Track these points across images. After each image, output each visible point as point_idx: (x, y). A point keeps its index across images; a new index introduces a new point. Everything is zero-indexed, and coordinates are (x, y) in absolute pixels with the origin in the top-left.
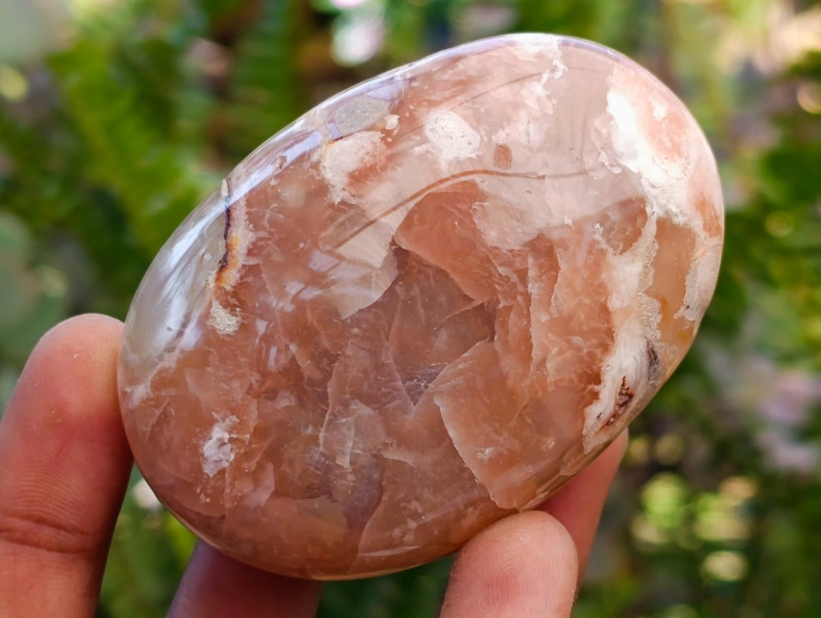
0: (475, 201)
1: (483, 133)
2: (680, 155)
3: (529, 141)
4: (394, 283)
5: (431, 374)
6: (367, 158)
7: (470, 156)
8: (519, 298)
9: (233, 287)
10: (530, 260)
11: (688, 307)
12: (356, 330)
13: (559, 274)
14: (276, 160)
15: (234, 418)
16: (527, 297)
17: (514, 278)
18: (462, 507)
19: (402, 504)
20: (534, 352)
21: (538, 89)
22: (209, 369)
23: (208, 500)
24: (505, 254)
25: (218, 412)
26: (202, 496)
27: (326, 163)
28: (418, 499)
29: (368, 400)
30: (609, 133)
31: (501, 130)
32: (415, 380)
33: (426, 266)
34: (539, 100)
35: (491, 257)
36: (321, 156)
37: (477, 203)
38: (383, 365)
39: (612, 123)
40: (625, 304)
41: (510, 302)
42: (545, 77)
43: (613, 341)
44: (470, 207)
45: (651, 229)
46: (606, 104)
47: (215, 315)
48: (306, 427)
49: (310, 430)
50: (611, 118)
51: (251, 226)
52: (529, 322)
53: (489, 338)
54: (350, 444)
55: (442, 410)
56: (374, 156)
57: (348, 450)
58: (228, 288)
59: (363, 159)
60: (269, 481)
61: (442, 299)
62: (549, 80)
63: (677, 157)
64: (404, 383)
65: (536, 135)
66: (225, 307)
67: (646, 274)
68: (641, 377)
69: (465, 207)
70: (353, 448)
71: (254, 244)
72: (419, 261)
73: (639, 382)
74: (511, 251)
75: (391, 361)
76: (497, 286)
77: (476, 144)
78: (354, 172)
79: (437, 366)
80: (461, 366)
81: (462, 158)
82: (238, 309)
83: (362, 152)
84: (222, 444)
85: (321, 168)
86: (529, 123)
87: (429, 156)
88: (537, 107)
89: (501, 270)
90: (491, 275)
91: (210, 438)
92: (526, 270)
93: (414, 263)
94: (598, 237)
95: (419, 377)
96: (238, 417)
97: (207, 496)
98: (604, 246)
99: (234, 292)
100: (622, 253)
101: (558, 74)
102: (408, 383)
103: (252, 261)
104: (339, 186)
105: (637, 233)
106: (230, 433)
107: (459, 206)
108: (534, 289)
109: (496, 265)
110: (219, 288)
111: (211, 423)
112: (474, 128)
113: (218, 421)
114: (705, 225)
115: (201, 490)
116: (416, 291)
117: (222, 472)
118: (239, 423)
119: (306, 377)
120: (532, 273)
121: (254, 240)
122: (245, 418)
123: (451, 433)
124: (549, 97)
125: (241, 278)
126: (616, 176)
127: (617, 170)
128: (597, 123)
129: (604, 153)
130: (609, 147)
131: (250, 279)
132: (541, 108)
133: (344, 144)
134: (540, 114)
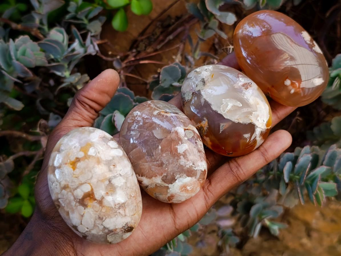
1: (182, 154)
2: (181, 192)
4: (157, 138)
5: (143, 146)
8: (154, 160)
10: (160, 162)
12: (150, 133)
16: (154, 162)
17: (157, 159)
20: (145, 163)
21: (191, 164)
27: (180, 128)
29: (140, 135)
31: (183, 157)
34: (189, 164)
38: (145, 137)
40: (154, 180)
41: (153, 159)
43: (148, 178)
45: (166, 185)
46: (188, 177)
47: (157, 111)
50: (186, 178)
52: (150, 162)
53: (148, 155)
55: (137, 148)
57: (133, 133)
60: (131, 121)
61: (154, 147)
62: (193, 167)
63: (180, 191)
64: (142, 141)
65: (182, 163)
67: (158, 184)
71: (168, 116)
74: (162, 158)
75: (145, 139)
77: (180, 152)
78: (177, 132)
81: (178, 150)
82: (157, 114)
83: (181, 133)
84: (137, 114)
86: (184, 162)
87: (179, 144)
91: (138, 112)
92: (158, 161)
93: (160, 142)
94: (164, 174)
95: (143, 144)
98: (163, 176)
100: (162, 179)
101: (194, 168)
103: (164, 116)
104: (175, 129)
105: (165, 182)
106: (139, 115)
108: (155, 163)
110: (161, 112)
111: (141, 112)
112: (183, 152)
114: (169, 197)
116: (156, 142)
117: (133, 114)
120: (158, 162)
123: (134, 150)
124: (189, 166)
125: (162, 115)
126: (175, 178)
127: (176, 178)
128: (185, 175)
129: (179, 176)
130: (180, 177)
131: (162, 116)
132: (187, 165)
133: (183, 130)
134: (186, 164)
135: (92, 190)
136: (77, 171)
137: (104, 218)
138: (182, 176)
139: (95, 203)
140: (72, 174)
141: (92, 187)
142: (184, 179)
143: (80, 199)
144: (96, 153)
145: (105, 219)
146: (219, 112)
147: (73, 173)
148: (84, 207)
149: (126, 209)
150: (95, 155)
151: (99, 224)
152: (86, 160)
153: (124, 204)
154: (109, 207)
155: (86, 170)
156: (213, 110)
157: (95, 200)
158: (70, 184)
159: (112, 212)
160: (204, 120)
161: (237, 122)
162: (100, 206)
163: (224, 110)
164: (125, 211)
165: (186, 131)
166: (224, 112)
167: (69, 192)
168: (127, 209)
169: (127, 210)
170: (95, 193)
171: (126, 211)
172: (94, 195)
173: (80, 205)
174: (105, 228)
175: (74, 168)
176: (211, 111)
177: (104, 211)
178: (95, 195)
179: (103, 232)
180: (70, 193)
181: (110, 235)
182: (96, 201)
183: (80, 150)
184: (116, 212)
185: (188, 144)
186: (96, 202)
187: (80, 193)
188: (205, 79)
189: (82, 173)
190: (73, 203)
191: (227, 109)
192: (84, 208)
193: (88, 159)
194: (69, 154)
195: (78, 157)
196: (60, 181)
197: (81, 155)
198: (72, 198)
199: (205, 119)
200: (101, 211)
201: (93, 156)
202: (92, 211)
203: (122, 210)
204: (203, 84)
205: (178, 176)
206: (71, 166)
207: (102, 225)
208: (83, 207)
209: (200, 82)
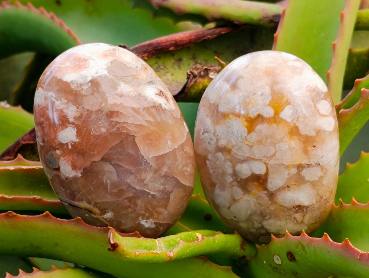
0: (91, 133)
1: (69, 125)
3: (75, 111)
4: (111, 164)
5: (142, 157)
6: (69, 163)
7: (76, 132)
8: (124, 125)
9: (99, 211)
10: (113, 119)
11: (137, 67)
13: (120, 111)
14: (60, 188)
15: (140, 217)
16: (125, 123)
18: (184, 152)
19: (178, 171)
20: (143, 124)
21: (57, 103)
22: (123, 222)
23: (162, 227)
24: (110, 127)
25: (137, 222)
26: (160, 229)
27: (67, 175)
28: (178, 166)
30: (77, 84)
31: (69, 119)
32: (143, 163)
33: (108, 153)
34: (62, 104)
35: (110, 132)
36: (64, 176)
37: (92, 133)
39: (74, 82)
41: (125, 129)
42: (53, 99)
44: (92, 135)
47: (106, 217)
48: (149, 197)
49: (150, 196)
50: (72, 81)
51: (81, 201)
52: (132, 124)
53: (135, 137)
54: (157, 185)
56: (69, 161)
57: (159, 186)
58: (99, 212)
59: (69, 164)
60: (162, 210)
61: (119, 150)
62: (55, 98)
63: (88, 61)
64: (142, 166)
66: (105, 214)
68: (156, 87)
69: (92, 137)
70: (158, 184)
71: (87, 202)
72: (106, 155)
73: (157, 88)
74: (109, 125)
75: (135, 169)
76: (119, 132)
77: (72, 129)
78: (72, 168)
79: (140, 155)
80: (142, 148)
82: (107, 211)
83: (66, 164)
85: (68, 177)
86: (68, 109)
87: (72, 144)
88: (64, 105)
89: (114, 130)
90: (115, 133)
91: (144, 225)
93: (106, 157)
95: (142, 161)
96: (140, 216)
97: (161, 227)
99: (101, 211)
101: (53, 95)
102: (143, 165)
103: (93, 204)
104: (76, 173)
106: (144, 219)
107: (91, 139)
108: (123, 120)
109: (112, 131)
111: (139, 224)
112: (67, 128)
113: (139, 222)
115: (158, 229)
116: (115, 157)
117: (155, 223)
118: (142, 216)
119: (133, 195)
120: (117, 120)
121: (86, 201)
122: (141, 214)
124: (61, 101)
125: (97, 208)
126: (92, 85)
127: (90, 84)
128: (73, 87)
129: (83, 87)
130: (81, 85)
131: (98, 206)
132: (64, 104)
133: (62, 168)
134: (66, 105)
135: (267, 174)
136: (254, 136)
137: (268, 217)
138: (79, 85)
139: (263, 194)
140: (244, 138)
141: (267, 170)
142: (74, 80)
143: (241, 179)
144: (292, 118)
145: (269, 219)
147: (246, 137)
148: (243, 191)
149: (306, 215)
150: (292, 121)
151: (256, 221)
152: (274, 125)
153: (307, 207)
154: (282, 206)
155: (269, 141)
157: (265, 190)
158: (234, 150)
159: (284, 214)
162: (269, 200)
164: (303, 217)
165: (57, 167)
167: (228, 159)
168: (308, 215)
169: (308, 217)
170: (269, 180)
171: (305, 217)
172: (267, 183)
173: (238, 187)
174: (263, 227)
175: (250, 130)
177: (272, 208)
178: (269, 183)
179: (256, 231)
180: (229, 163)
181: (265, 237)
182: (266, 192)
183: (269, 105)
184: (289, 216)
185: (56, 141)
186: (266, 194)
187: (245, 170)
189: (260, 142)
190: (230, 179)
192: (243, 193)
193: (277, 125)
194: (249, 103)
195: (261, 114)
196: (218, 137)
197: (269, 112)
198: (230, 171)
200: (268, 207)
201: (286, 122)
202: (254, 202)
203: (300, 215)
205: (85, 87)
206: (246, 123)
207: (261, 223)
208: (241, 191)
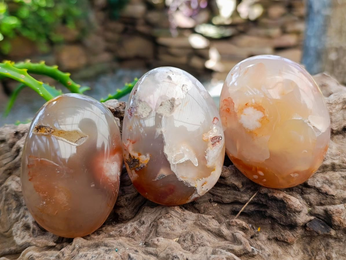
146: (169, 159)
156: (163, 153)
160: (146, 155)
161: (180, 180)
163: (176, 161)
166: (174, 162)
176: (161, 153)
188: (177, 103)
191: (180, 161)
199: (148, 155)
204: (170, 109)
209: (168, 101)
